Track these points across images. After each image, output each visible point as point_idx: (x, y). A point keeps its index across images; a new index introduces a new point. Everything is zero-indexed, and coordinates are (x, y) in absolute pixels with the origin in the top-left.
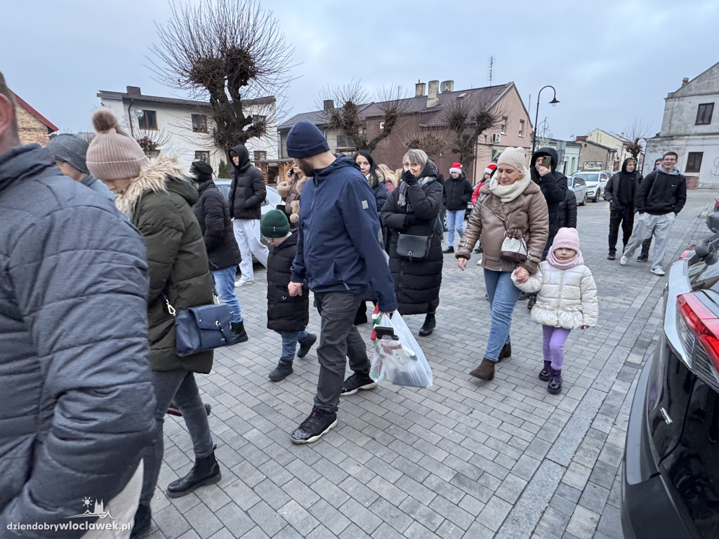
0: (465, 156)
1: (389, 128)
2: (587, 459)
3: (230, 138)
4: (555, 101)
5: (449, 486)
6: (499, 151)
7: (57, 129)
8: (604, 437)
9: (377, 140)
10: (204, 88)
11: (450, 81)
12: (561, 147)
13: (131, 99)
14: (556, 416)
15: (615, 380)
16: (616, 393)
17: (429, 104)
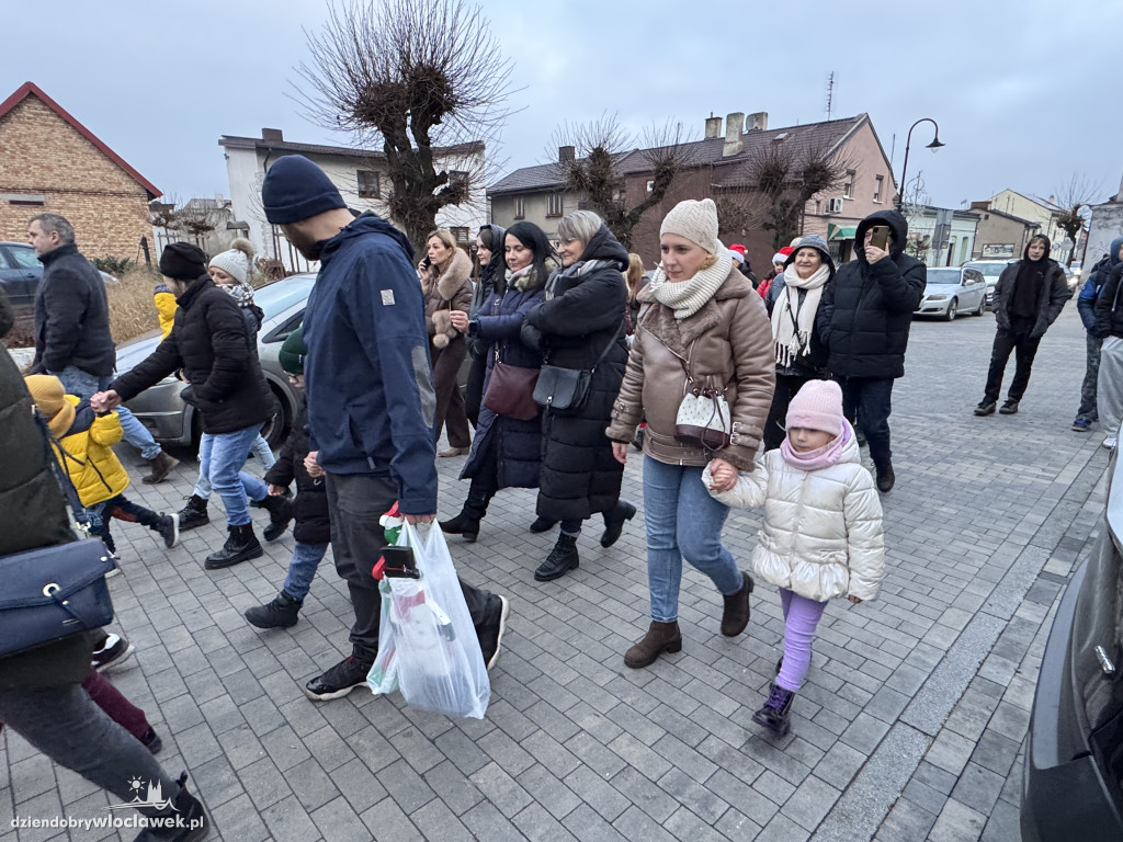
0: (783, 234)
1: (661, 189)
2: (968, 725)
3: (414, 205)
4: (936, 144)
5: (737, 755)
6: (839, 227)
7: (160, 194)
8: (999, 691)
9: (642, 208)
10: (376, 128)
11: (762, 114)
12: (944, 219)
13: (268, 148)
14: (919, 654)
15: (1021, 600)
16: (1023, 623)
17: (727, 151)
